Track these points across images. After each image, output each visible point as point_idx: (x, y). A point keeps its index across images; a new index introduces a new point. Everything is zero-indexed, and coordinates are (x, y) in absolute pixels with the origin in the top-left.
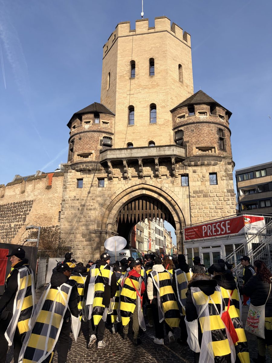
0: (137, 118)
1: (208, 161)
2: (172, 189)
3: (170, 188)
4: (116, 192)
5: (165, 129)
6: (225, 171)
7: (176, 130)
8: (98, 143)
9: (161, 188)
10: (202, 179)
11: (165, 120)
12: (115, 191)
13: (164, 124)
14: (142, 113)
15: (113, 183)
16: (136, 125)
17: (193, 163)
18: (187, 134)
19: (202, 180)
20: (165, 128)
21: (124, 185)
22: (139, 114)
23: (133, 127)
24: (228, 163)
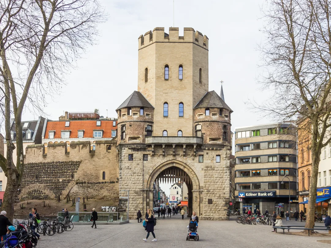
2: (193, 164)
6: (226, 154)
7: (197, 124)
8: (144, 130)
9: (186, 163)
10: (212, 159)
12: (155, 164)
15: (154, 159)
17: (207, 148)
18: (204, 128)
20: (189, 121)
21: (162, 160)
22: (172, 109)
23: (167, 119)
24: (228, 149)
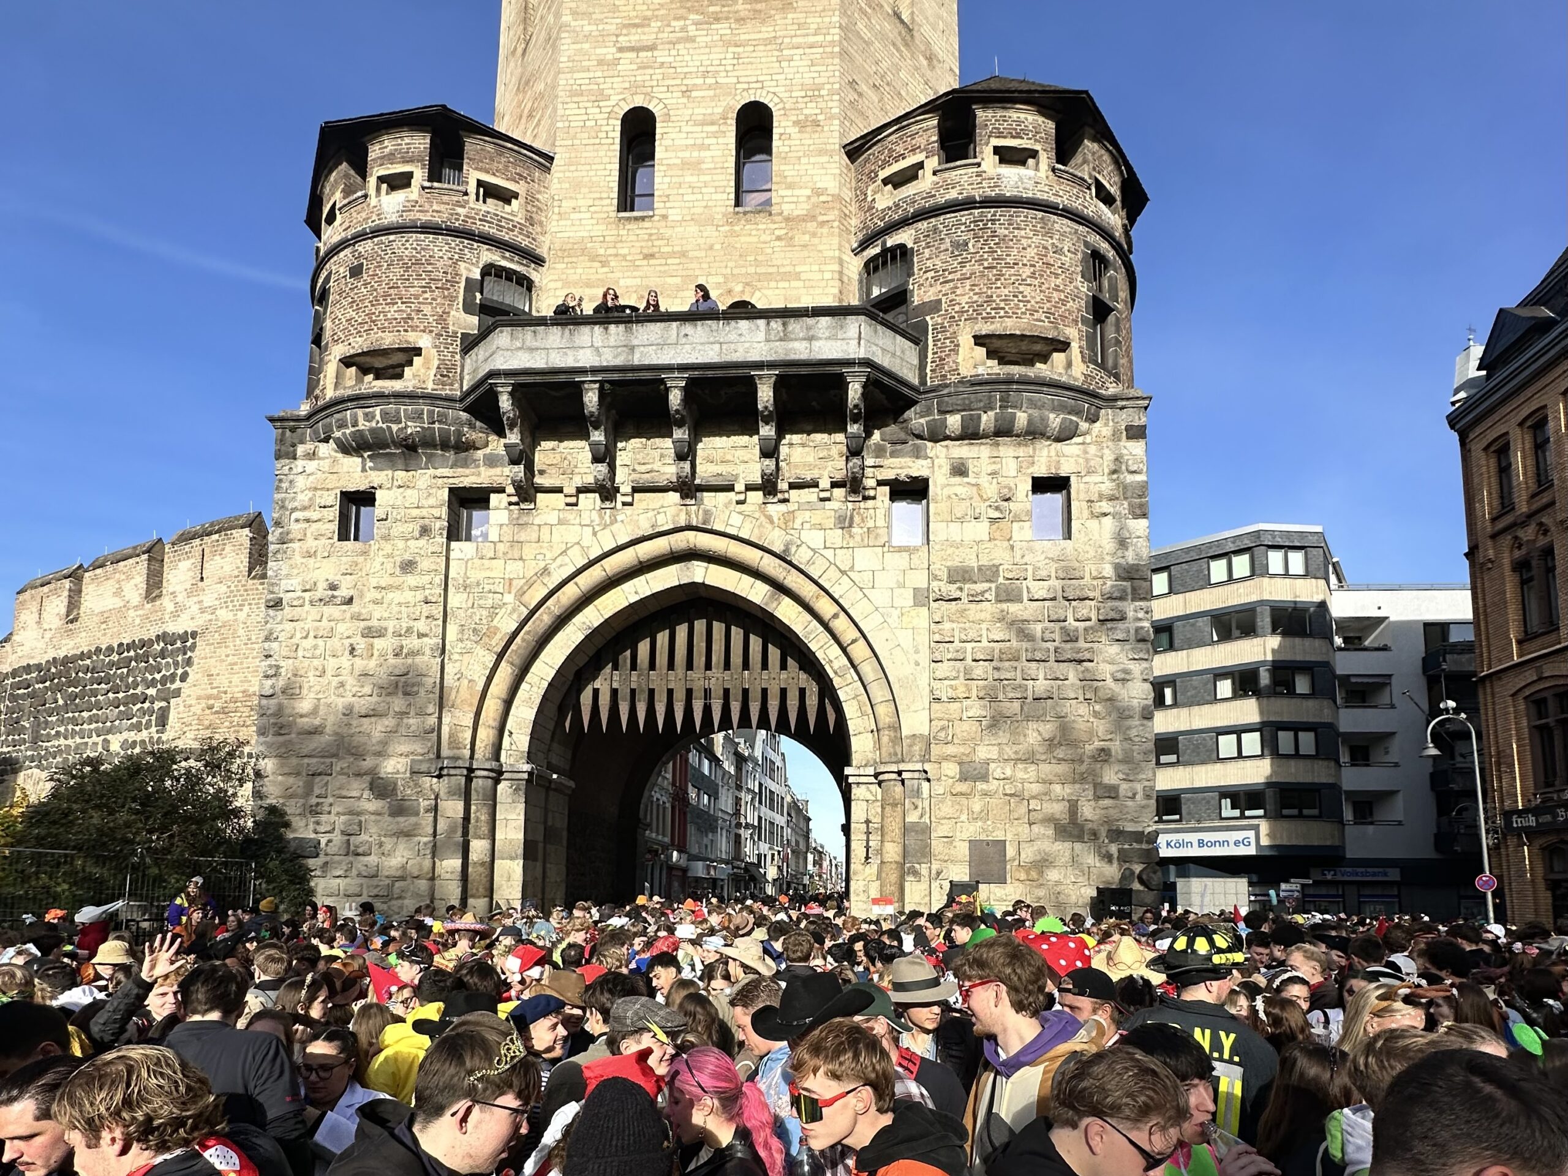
0: (667, 180)
1: (1035, 413)
2: (843, 559)
3: (829, 554)
4: (552, 567)
5: (816, 241)
6: (1114, 472)
7: (874, 251)
8: (452, 299)
9: (787, 550)
10: (997, 508)
11: (818, 192)
12: (542, 565)
13: (811, 217)
14: (695, 154)
15: (537, 521)
16: (665, 217)
17: (954, 422)
18: (929, 263)
19: (997, 515)
20: (814, 235)
21: (595, 534)
22: (680, 154)
23: (647, 224)
24: (1128, 428)
